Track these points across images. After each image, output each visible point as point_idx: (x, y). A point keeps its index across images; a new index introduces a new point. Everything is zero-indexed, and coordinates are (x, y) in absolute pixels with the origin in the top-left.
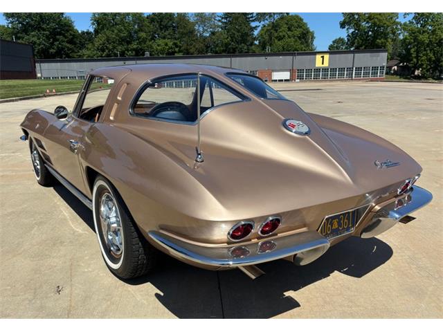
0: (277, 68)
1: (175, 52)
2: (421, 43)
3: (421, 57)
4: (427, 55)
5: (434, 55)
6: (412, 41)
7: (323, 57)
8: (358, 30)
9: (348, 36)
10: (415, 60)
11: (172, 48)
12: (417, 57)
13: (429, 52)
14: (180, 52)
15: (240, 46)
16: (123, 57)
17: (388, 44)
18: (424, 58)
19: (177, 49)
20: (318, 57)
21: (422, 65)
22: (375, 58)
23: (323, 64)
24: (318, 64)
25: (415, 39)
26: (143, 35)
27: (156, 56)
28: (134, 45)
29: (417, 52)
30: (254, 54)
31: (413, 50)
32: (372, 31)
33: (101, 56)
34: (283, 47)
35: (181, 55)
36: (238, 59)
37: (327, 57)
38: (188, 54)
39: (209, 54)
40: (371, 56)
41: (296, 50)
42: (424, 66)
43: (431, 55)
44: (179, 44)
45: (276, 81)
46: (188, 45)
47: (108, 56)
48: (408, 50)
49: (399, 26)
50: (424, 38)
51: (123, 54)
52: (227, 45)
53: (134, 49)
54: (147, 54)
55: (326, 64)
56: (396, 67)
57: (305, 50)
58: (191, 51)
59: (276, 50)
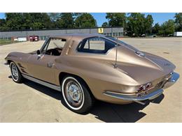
1: (43, 28)
6: (131, 23)
7: (101, 29)
8: (112, 19)
9: (109, 21)
11: (41, 26)
14: (45, 27)
16: (20, 29)
19: (43, 26)
20: (99, 29)
21: (135, 32)
26: (28, 20)
27: (35, 29)
30: (75, 28)
32: (117, 20)
34: (86, 26)
35: (45, 29)
38: (48, 28)
44: (44, 24)
48: (130, 27)
49: (126, 18)
51: (20, 28)
53: (25, 27)
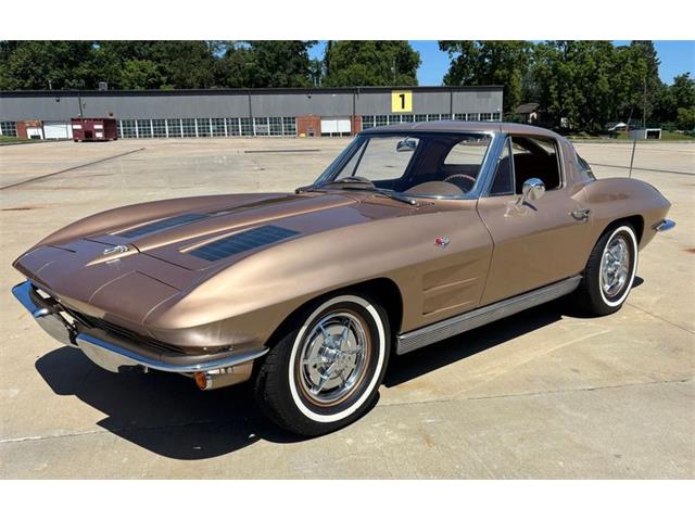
0: (328, 114)
1: (161, 83)
2: (564, 76)
3: (565, 99)
4: (573, 95)
5: (585, 96)
6: (551, 72)
7: (402, 96)
8: (467, 53)
9: (453, 62)
10: (556, 103)
11: (154, 76)
12: (559, 98)
13: (576, 90)
14: (169, 82)
15: (275, 75)
17: (514, 77)
18: (570, 99)
19: (164, 79)
21: (567, 111)
22: (484, 100)
23: (403, 107)
24: (396, 107)
25: (555, 69)
27: (126, 89)
28: (84, 70)
29: (560, 89)
31: (553, 87)
32: (489, 57)
33: (22, 88)
34: (348, 79)
35: (170, 88)
36: (261, 97)
37: (409, 96)
38: (183, 88)
39: (213, 88)
40: (478, 96)
41: (368, 83)
42: (571, 113)
43: (580, 96)
44: (168, 69)
45: (328, 134)
46: (182, 70)
47: (35, 86)
48: (546, 87)
49: (531, 50)
50: (569, 68)
52: (252, 72)
53: (83, 76)
54: (103, 86)
55: (409, 108)
56: (535, 115)
57: (383, 84)
58: (189, 81)
59: (336, 82)
